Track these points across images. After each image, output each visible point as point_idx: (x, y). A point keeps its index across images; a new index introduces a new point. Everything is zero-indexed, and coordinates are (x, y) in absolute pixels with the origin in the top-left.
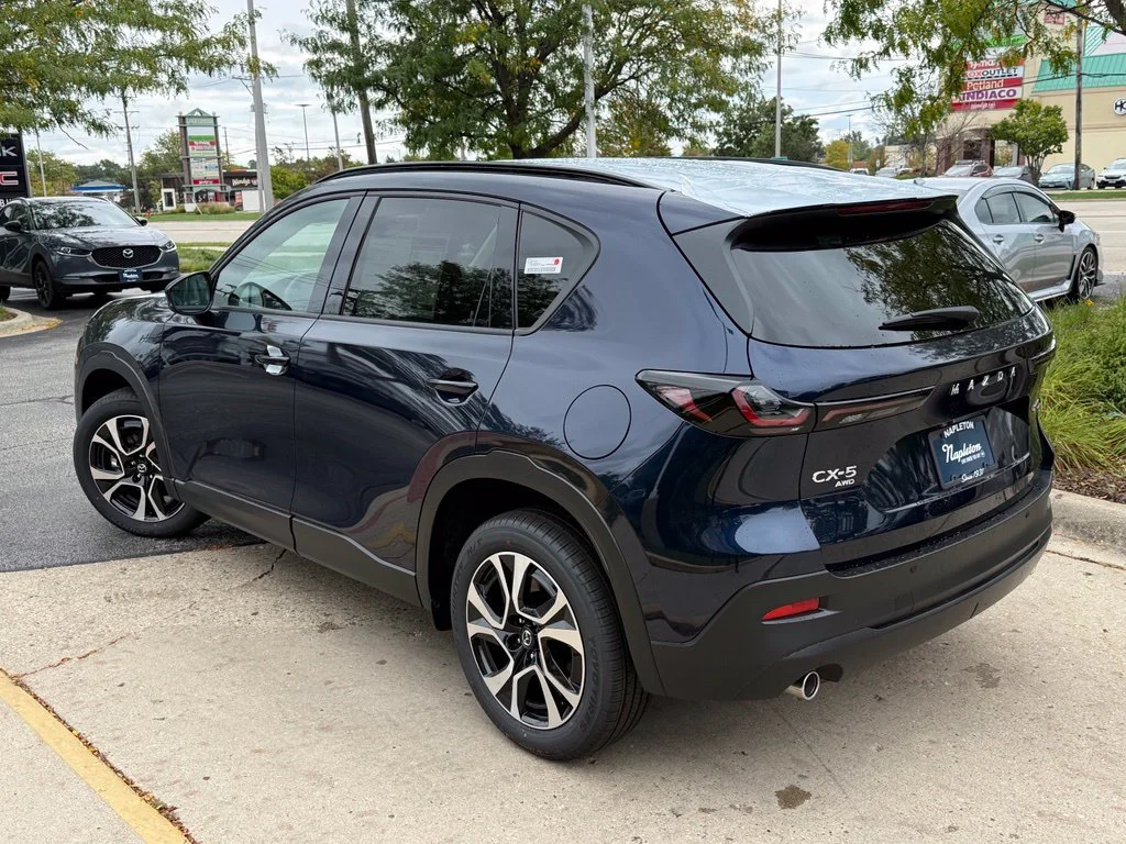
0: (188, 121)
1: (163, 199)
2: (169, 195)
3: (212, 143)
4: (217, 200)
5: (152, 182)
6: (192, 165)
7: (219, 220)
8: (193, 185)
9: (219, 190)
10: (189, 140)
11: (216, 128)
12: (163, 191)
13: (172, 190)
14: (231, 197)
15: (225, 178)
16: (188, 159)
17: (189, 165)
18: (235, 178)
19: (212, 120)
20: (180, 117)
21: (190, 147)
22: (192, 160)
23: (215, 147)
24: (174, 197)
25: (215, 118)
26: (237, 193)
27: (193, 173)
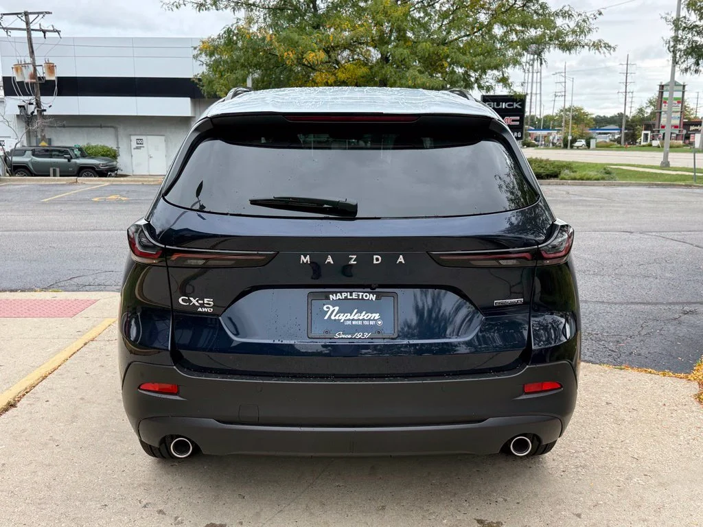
0: (665, 88)
1: (642, 137)
2: (646, 135)
3: (679, 102)
4: (676, 140)
5: (638, 127)
6: (662, 116)
7: (676, 152)
8: (660, 129)
9: (677, 132)
10: (663, 100)
11: (683, 92)
12: (644, 132)
13: (649, 132)
14: (687, 137)
15: (684, 125)
16: (660, 113)
17: (660, 116)
18: (692, 125)
19: (681, 88)
20: (660, 86)
21: (663, 105)
22: (663, 113)
23: (680, 105)
24: (649, 137)
25: (684, 86)
26: (692, 135)
27: (662, 122)
